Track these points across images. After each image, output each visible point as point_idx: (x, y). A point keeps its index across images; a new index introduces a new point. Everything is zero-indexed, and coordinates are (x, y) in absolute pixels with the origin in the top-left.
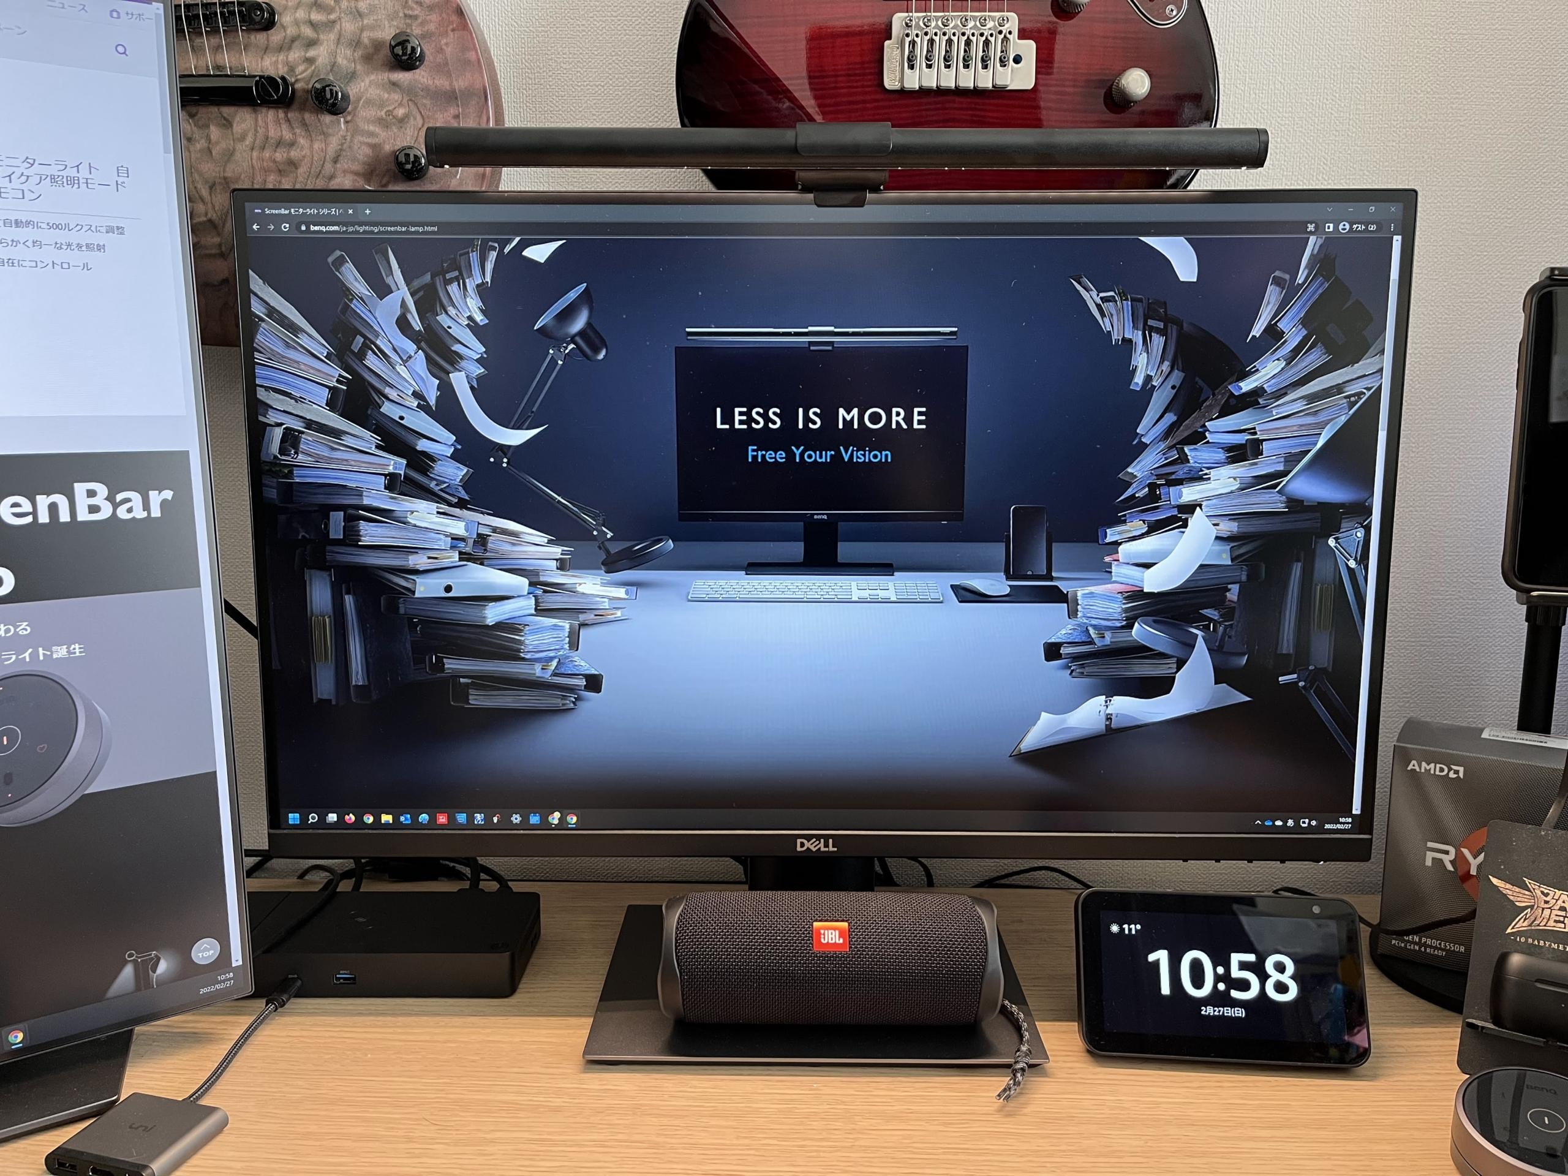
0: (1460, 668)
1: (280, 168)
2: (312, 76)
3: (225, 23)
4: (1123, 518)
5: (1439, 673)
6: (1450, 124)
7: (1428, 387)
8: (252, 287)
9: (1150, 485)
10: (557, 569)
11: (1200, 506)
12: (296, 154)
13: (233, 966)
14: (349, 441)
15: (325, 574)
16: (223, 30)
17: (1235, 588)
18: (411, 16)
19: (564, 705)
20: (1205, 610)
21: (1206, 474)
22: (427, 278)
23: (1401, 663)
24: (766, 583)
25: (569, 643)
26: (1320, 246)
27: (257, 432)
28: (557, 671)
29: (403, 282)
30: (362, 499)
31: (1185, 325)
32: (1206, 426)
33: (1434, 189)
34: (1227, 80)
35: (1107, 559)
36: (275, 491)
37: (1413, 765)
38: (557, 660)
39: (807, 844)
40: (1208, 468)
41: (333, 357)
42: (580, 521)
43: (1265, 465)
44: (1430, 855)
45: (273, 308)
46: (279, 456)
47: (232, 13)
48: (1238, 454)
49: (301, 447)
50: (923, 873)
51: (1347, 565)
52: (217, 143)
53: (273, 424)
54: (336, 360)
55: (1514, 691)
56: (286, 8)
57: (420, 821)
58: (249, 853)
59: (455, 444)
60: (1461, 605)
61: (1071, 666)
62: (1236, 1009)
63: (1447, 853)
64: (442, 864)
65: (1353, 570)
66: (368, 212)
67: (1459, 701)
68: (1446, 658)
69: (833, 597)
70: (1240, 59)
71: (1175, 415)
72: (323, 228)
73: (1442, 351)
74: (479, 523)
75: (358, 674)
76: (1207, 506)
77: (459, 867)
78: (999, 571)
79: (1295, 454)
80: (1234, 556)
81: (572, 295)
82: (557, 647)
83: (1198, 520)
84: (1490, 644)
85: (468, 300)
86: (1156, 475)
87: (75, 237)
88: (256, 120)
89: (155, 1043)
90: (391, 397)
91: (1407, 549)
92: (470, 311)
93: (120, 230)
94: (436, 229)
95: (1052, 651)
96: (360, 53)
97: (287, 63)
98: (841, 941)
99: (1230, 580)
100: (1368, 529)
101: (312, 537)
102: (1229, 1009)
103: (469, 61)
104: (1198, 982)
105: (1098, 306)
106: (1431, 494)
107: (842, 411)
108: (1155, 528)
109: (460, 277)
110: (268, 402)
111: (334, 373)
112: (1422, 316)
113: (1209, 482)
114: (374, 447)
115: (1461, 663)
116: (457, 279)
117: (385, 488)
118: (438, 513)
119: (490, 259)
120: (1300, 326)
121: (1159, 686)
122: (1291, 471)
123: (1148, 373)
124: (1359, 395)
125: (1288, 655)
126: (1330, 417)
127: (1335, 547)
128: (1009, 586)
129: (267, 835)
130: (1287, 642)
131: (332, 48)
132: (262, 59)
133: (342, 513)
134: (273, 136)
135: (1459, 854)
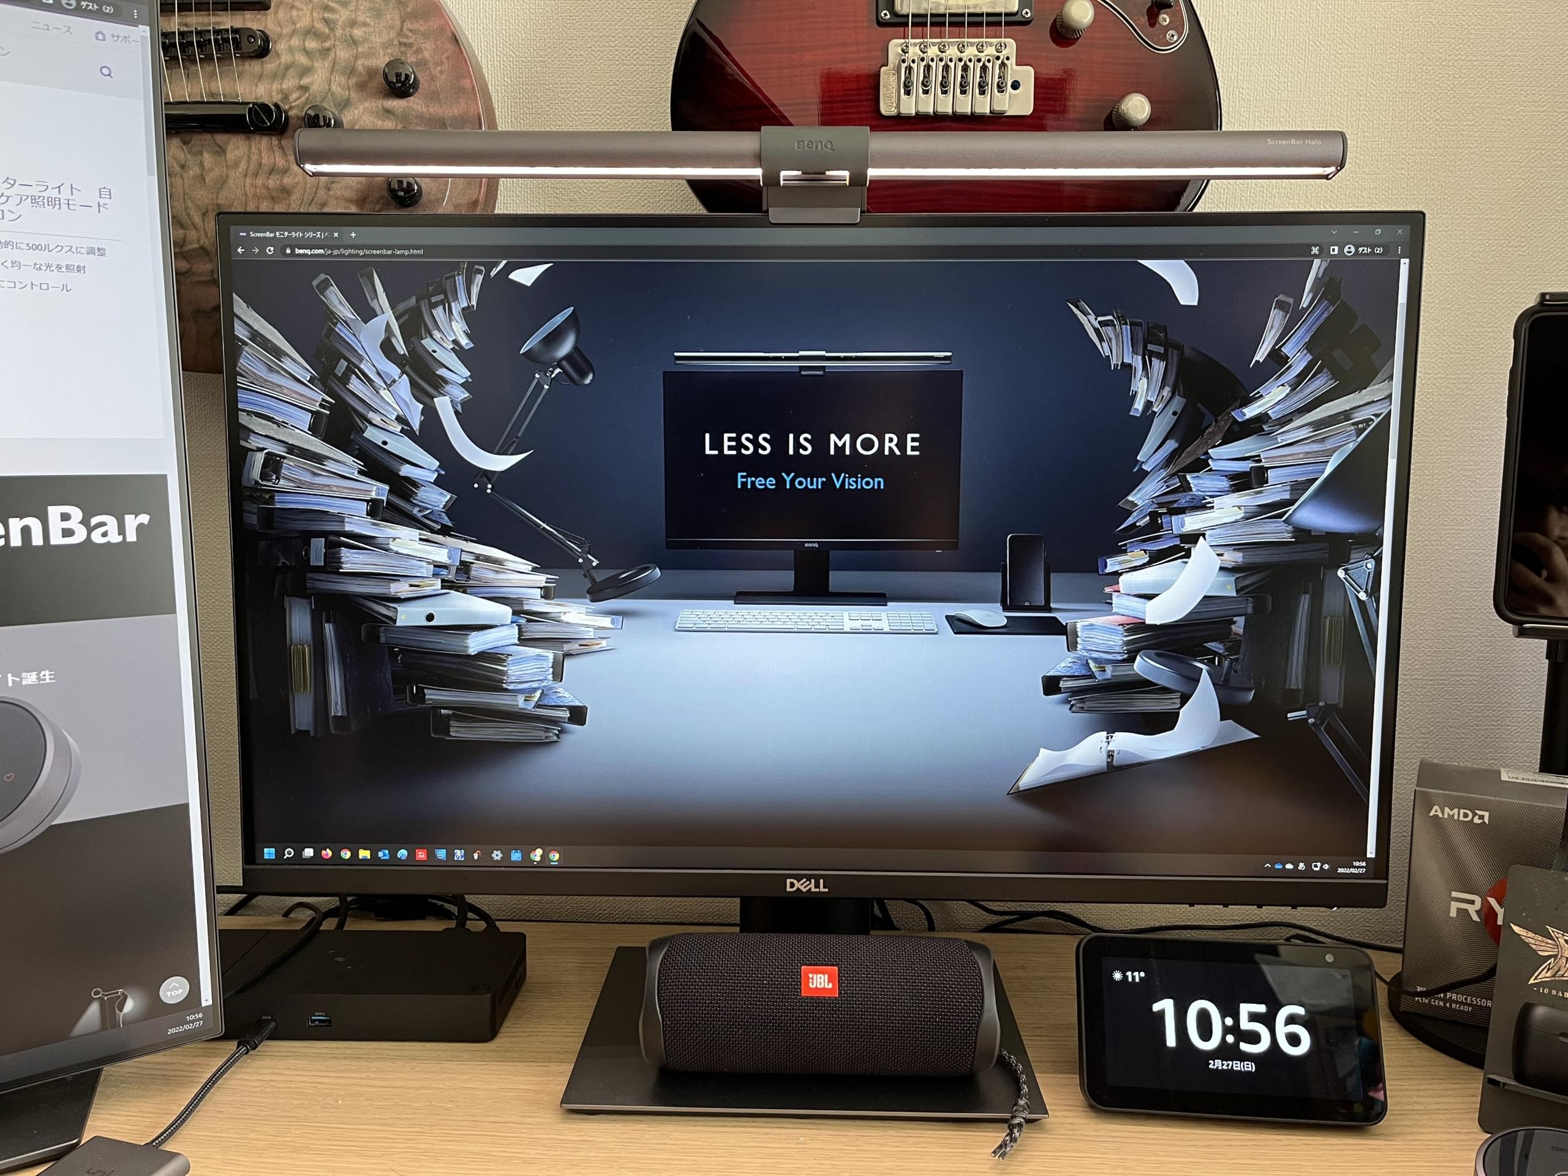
0: (1480, 708)
1: (274, 195)
2: (306, 103)
3: (218, 50)
4: (1123, 548)
5: (1458, 713)
6: (1461, 151)
7: (1442, 418)
8: (235, 310)
9: (1151, 514)
10: (542, 597)
11: (1204, 535)
12: (289, 181)
13: (203, 1005)
14: (331, 466)
15: (305, 602)
16: (217, 57)
17: (1240, 621)
18: (405, 44)
19: (547, 737)
20: (1210, 644)
21: (1210, 503)
22: (413, 301)
23: (1418, 702)
24: (755, 612)
25: (553, 673)
26: (1325, 270)
27: (238, 457)
28: (540, 703)
29: (388, 305)
30: (344, 526)
31: (1186, 351)
32: (1208, 454)
33: (1445, 216)
34: (1231, 108)
35: (1107, 590)
36: (256, 517)
37: (1436, 811)
38: (540, 691)
39: (797, 885)
40: (1211, 497)
41: (316, 381)
42: (566, 549)
43: (1270, 495)
44: (1454, 906)
45: (256, 331)
46: (260, 481)
47: (226, 40)
48: (1241, 482)
49: (283, 472)
50: (924, 917)
51: (1357, 597)
52: (211, 170)
53: (255, 449)
54: (319, 384)
55: (1536, 732)
56: (281, 35)
57: (399, 857)
58: (222, 890)
59: (439, 469)
60: (1479, 642)
61: (1071, 701)
62: (1246, 1063)
63: (1472, 902)
64: (431, 903)
65: (1364, 602)
66: (353, 235)
67: (1480, 742)
68: (1465, 697)
69: (825, 627)
70: (1245, 87)
71: (1177, 442)
72: (308, 252)
73: (1455, 381)
74: (462, 551)
75: (337, 705)
76: (1211, 536)
77: (447, 906)
78: (996, 602)
79: (1302, 483)
80: (1238, 588)
81: (559, 319)
82: (541, 678)
83: (1201, 550)
84: (1510, 684)
85: (453, 323)
86: (1158, 504)
87: (53, 258)
88: (250, 147)
89: (123, 1085)
90: (374, 422)
91: (1422, 584)
92: (455, 335)
93: (101, 251)
94: (421, 252)
95: (1051, 685)
96: (354, 81)
97: (281, 91)
98: (830, 986)
99: (1236, 612)
100: (1378, 560)
101: (293, 565)
102: (1239, 1062)
103: (464, 88)
104: (1206, 1034)
105: (1097, 331)
106: (1447, 527)
107: (833, 437)
108: (1156, 558)
109: (446, 301)
110: (251, 426)
111: (317, 397)
112: (1435, 346)
113: (1212, 510)
114: (356, 472)
115: (1480, 703)
116: (442, 302)
117: (367, 515)
118: (421, 539)
119: (476, 282)
120: (1305, 351)
121: (1163, 722)
122: (1297, 500)
123: (1149, 398)
124: (1368, 421)
125: (1298, 690)
126: (1338, 445)
127: (1345, 578)
128: (1006, 617)
129: (241, 872)
130: (1295, 678)
131: (327, 76)
132: (256, 86)
133: (323, 539)
134: (266, 163)
135: (1485, 902)
